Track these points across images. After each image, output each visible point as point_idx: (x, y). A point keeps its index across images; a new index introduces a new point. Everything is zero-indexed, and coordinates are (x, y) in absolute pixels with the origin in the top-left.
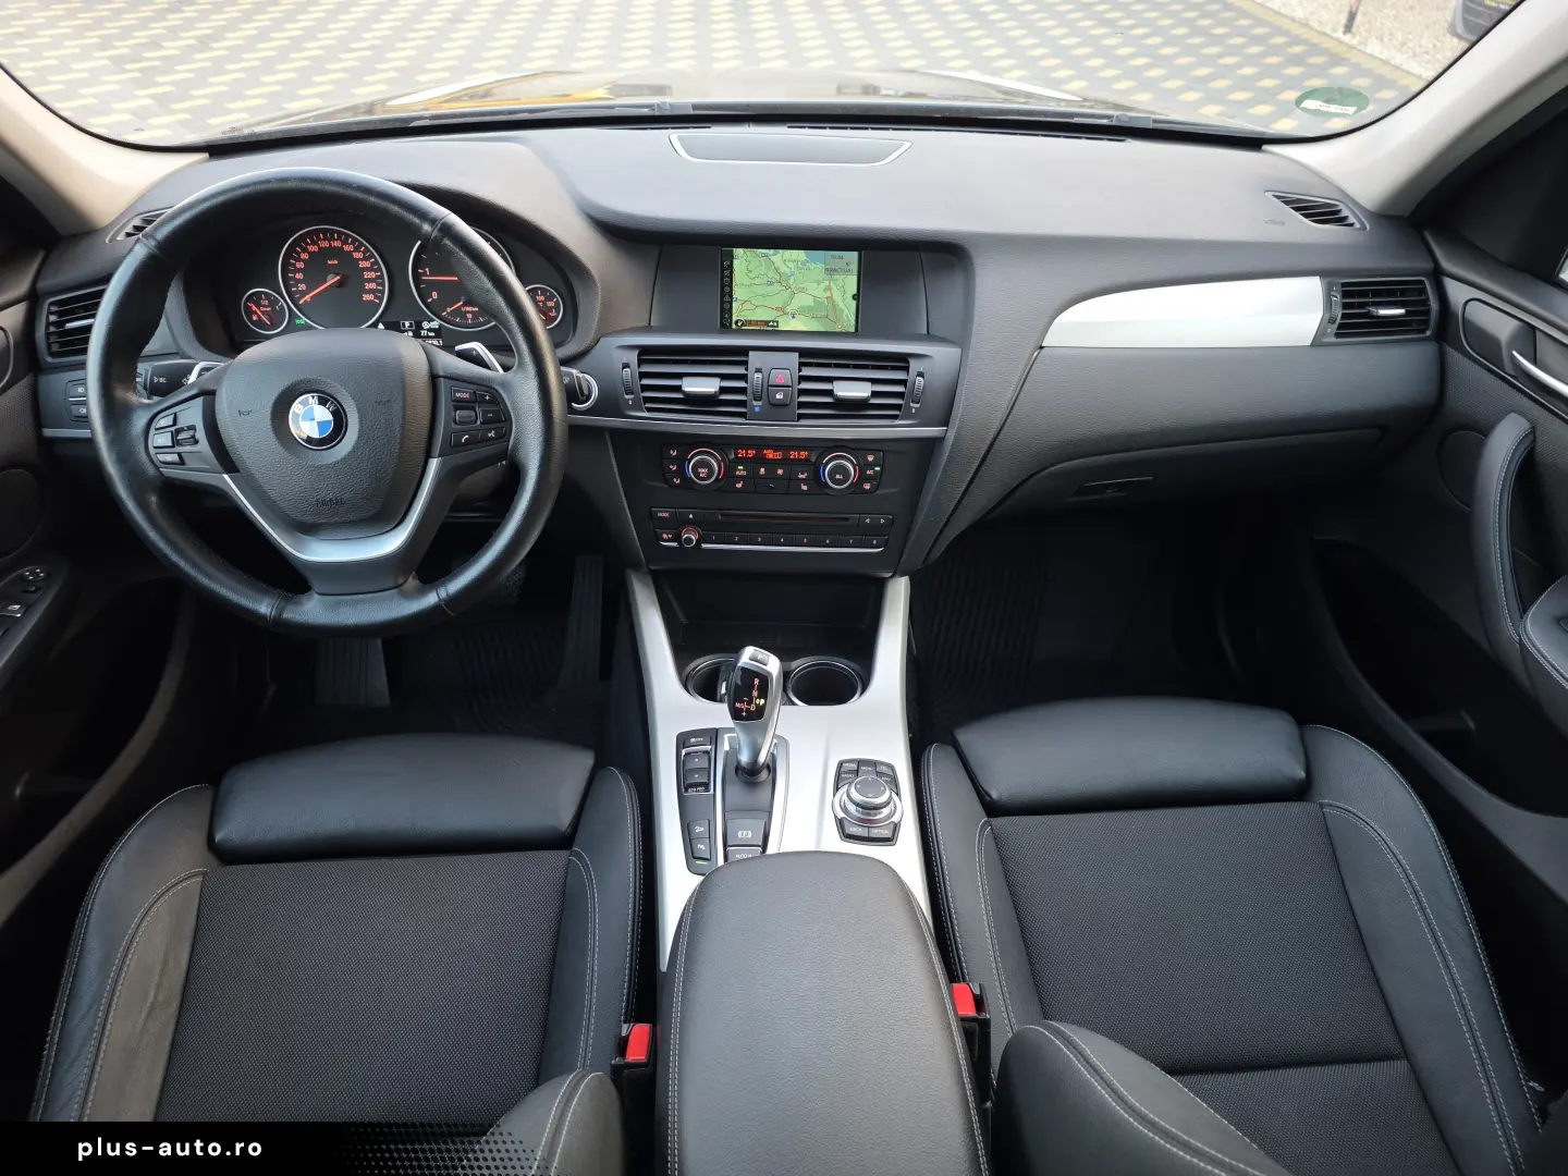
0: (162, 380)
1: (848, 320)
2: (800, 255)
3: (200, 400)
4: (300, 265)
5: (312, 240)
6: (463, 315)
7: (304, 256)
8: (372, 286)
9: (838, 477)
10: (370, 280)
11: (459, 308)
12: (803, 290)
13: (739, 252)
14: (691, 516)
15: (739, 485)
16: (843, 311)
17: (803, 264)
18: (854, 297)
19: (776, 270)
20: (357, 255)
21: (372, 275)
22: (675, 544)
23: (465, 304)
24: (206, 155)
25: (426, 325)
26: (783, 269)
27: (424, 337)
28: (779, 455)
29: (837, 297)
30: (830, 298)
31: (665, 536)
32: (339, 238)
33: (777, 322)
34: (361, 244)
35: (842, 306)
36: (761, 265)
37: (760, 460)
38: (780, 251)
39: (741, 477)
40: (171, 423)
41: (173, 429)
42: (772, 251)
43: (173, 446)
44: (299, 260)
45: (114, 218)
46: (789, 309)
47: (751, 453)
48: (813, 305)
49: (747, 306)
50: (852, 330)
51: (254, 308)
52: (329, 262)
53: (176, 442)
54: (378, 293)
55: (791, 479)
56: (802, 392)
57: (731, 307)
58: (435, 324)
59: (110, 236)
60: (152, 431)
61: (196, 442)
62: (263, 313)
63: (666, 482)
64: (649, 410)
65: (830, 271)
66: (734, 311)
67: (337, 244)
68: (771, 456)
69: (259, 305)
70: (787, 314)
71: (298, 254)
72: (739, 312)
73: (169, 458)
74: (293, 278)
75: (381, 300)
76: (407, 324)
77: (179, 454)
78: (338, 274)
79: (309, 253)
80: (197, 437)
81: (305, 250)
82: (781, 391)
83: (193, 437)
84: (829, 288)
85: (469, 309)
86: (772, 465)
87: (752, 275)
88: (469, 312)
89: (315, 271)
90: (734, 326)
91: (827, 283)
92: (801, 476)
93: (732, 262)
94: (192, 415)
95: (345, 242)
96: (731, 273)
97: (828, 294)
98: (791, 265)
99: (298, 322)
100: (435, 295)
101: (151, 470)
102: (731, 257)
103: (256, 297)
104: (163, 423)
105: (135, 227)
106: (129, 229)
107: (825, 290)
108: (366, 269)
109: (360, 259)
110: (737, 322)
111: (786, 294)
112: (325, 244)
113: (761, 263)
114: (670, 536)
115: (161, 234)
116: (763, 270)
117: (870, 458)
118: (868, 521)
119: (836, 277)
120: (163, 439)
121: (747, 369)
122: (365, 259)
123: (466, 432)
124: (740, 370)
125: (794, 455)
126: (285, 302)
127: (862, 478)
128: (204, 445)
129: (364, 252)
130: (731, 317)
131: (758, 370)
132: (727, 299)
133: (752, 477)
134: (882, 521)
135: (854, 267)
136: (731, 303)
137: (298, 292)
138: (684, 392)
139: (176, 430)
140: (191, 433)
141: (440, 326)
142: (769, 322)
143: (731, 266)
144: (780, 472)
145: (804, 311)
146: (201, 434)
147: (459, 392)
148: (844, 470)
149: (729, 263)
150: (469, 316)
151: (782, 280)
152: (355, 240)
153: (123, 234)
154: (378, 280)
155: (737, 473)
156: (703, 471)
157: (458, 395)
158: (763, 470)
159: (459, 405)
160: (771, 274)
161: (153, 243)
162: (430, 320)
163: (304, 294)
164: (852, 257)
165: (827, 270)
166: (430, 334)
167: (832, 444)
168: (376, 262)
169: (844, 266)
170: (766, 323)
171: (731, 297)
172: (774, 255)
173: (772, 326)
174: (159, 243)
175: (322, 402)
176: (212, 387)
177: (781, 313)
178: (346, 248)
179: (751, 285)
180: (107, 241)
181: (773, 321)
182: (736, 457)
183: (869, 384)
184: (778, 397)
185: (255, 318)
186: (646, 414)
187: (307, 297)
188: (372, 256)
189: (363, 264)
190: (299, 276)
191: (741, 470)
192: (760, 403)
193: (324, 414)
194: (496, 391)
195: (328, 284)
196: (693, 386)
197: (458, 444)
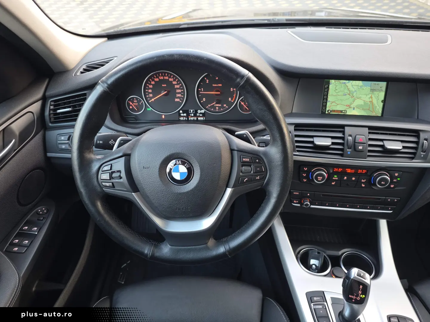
0: (101, 142)
1: (378, 112)
2: (360, 83)
3: (123, 158)
4: (151, 86)
5: (156, 76)
6: (214, 107)
7: (153, 83)
8: (179, 95)
9: (382, 183)
10: (179, 93)
11: (214, 105)
12: (359, 98)
13: (332, 81)
14: (308, 194)
15: (333, 183)
16: (376, 107)
17: (361, 87)
18: (382, 101)
19: (348, 89)
20: (174, 83)
21: (179, 91)
22: (299, 205)
23: (216, 103)
24: (106, 39)
25: (199, 111)
26: (351, 89)
27: (198, 116)
28: (353, 171)
29: (375, 101)
30: (371, 102)
31: (295, 202)
32: (168, 76)
33: (346, 111)
34: (176, 78)
35: (376, 105)
36: (342, 87)
37: (344, 173)
38: (351, 81)
39: (335, 180)
40: (110, 169)
41: (110, 171)
42: (347, 81)
43: (110, 179)
44: (151, 84)
45: (75, 66)
46: (352, 106)
47: (340, 170)
48: (363, 104)
49: (334, 104)
50: (380, 115)
51: (131, 104)
52: (163, 85)
53: (111, 177)
54: (182, 99)
55: (358, 182)
56: (370, 145)
57: (326, 105)
58: (203, 111)
59: (74, 73)
60: (100, 172)
61: (121, 178)
62: (134, 105)
63: (299, 180)
64: (298, 151)
65: (372, 90)
66: (327, 106)
67: (167, 78)
68: (349, 171)
69: (133, 102)
70: (350, 108)
71: (150, 82)
72: (330, 107)
73: (108, 184)
74: (148, 92)
75: (183, 101)
76: (192, 111)
77: (113, 183)
78: (166, 91)
79: (155, 82)
80: (121, 175)
81: (153, 80)
82: (361, 145)
83: (120, 176)
84: (371, 97)
85: (217, 105)
86: (350, 175)
87: (337, 91)
88: (217, 107)
89: (157, 89)
90: (327, 113)
91: (370, 95)
92: (363, 181)
93: (329, 86)
94: (119, 165)
95: (170, 77)
96: (328, 90)
97: (371, 100)
98: (355, 87)
99: (148, 109)
100: (204, 99)
101: (99, 189)
102: (329, 83)
103: (132, 100)
104: (106, 168)
105: (84, 69)
106: (81, 70)
107: (369, 98)
108: (178, 89)
109: (175, 84)
110: (328, 111)
111: (351, 100)
112: (162, 78)
113: (342, 86)
114: (297, 202)
115: (109, 82)
116: (342, 89)
117: (396, 175)
118: (389, 200)
119: (375, 93)
120: (106, 176)
121: (344, 134)
122: (177, 84)
123: (246, 176)
124: (340, 135)
125: (360, 171)
126: (144, 101)
127: (392, 182)
128: (124, 179)
129: (177, 82)
130: (326, 109)
131: (350, 136)
132: (325, 101)
133: (340, 180)
134: (396, 200)
135: (384, 89)
136: (326, 103)
137: (149, 97)
138: (315, 145)
139: (111, 172)
140: (119, 174)
141: (205, 112)
142: (343, 111)
143: (328, 87)
144: (354, 179)
145: (358, 107)
146: (123, 174)
147: (245, 158)
148: (385, 180)
149: (327, 86)
150: (217, 108)
151: (350, 93)
152: (174, 76)
153: (79, 72)
154: (182, 93)
155: (334, 178)
156: (320, 178)
157: (244, 160)
158: (345, 178)
159: (244, 164)
160: (346, 91)
161: (106, 85)
162: (201, 109)
163: (151, 98)
164: (384, 84)
165: (371, 90)
166: (200, 115)
167: (379, 168)
168: (182, 85)
169: (380, 88)
170: (341, 111)
171: (327, 100)
172: (348, 83)
173: (344, 113)
174: (109, 85)
175: (183, 164)
176: (129, 152)
177: (348, 107)
178: (170, 80)
179: (336, 95)
180: (73, 75)
181: (344, 111)
182: (333, 171)
183: (400, 143)
184: (360, 148)
185: (131, 107)
186: (297, 153)
187: (153, 100)
188: (181, 83)
189: (176, 86)
190: (150, 91)
191: (335, 177)
192: (350, 150)
193: (183, 169)
194: (261, 157)
195: (162, 95)
196: (319, 142)
197: (243, 183)
